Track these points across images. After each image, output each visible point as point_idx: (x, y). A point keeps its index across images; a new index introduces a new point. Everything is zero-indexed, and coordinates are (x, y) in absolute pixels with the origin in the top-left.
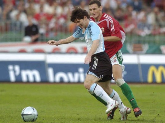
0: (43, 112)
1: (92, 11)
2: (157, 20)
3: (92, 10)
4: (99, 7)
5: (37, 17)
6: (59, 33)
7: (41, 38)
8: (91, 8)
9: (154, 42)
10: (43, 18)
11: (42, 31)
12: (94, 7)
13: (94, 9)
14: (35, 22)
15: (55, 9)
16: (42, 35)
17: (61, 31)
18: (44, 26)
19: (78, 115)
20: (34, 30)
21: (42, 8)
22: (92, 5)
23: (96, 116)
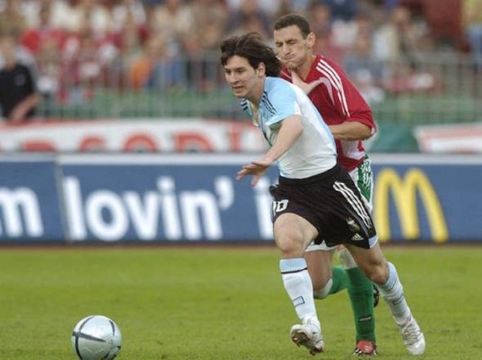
0: (52, 335)
1: (285, 48)
2: (403, 47)
3: (285, 45)
4: (305, 38)
5: (31, 41)
6: (99, 92)
7: (43, 108)
8: (281, 39)
9: (396, 117)
10: (49, 45)
11: (46, 84)
12: (288, 37)
13: (289, 42)
14: (24, 56)
15: (88, 16)
16: (47, 96)
17: (107, 84)
18: (52, 69)
19: (161, 344)
20: (20, 81)
21: (45, 12)
22: (284, 30)
23: (216, 347)
